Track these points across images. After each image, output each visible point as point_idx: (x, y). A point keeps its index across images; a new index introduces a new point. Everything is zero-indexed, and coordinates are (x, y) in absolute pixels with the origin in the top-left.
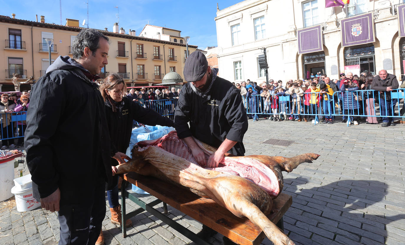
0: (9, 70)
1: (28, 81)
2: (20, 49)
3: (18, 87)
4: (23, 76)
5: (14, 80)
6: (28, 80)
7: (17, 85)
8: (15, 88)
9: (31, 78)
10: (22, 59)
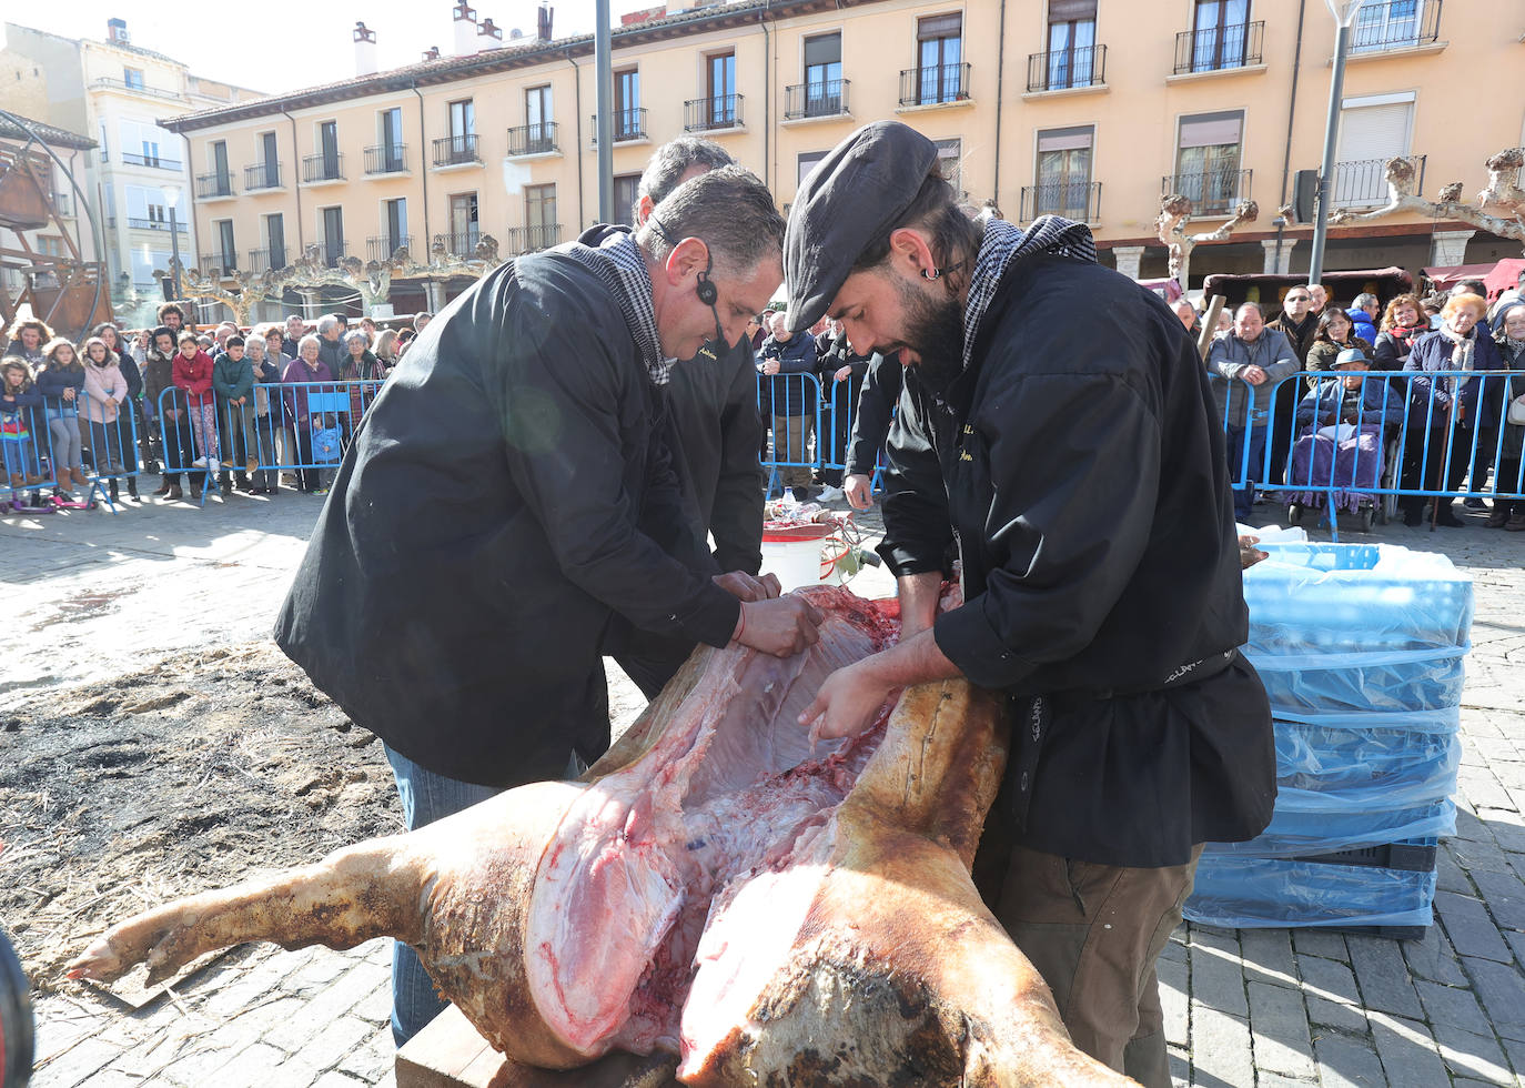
0: (1177, 177)
1: (1230, 228)
2: (1238, 68)
3: (1181, 257)
4: (1231, 201)
5: (1162, 225)
6: (1228, 224)
7: (1178, 250)
8: (1172, 261)
9: (1244, 210)
10: (1239, 114)
